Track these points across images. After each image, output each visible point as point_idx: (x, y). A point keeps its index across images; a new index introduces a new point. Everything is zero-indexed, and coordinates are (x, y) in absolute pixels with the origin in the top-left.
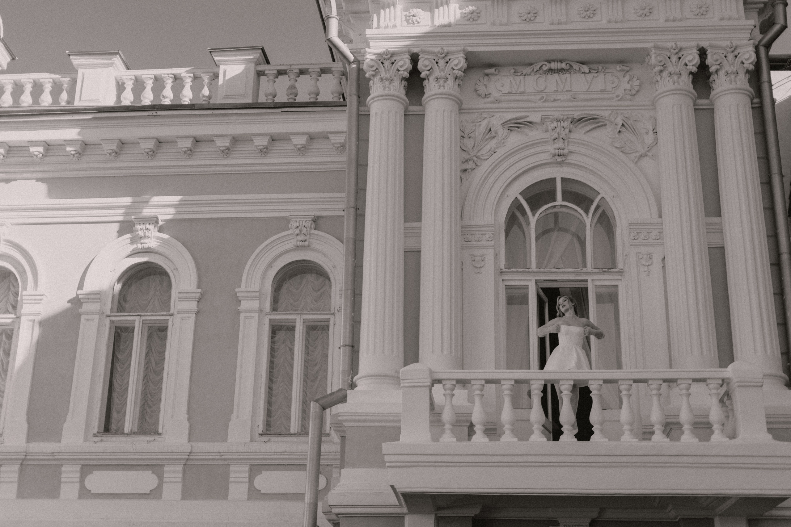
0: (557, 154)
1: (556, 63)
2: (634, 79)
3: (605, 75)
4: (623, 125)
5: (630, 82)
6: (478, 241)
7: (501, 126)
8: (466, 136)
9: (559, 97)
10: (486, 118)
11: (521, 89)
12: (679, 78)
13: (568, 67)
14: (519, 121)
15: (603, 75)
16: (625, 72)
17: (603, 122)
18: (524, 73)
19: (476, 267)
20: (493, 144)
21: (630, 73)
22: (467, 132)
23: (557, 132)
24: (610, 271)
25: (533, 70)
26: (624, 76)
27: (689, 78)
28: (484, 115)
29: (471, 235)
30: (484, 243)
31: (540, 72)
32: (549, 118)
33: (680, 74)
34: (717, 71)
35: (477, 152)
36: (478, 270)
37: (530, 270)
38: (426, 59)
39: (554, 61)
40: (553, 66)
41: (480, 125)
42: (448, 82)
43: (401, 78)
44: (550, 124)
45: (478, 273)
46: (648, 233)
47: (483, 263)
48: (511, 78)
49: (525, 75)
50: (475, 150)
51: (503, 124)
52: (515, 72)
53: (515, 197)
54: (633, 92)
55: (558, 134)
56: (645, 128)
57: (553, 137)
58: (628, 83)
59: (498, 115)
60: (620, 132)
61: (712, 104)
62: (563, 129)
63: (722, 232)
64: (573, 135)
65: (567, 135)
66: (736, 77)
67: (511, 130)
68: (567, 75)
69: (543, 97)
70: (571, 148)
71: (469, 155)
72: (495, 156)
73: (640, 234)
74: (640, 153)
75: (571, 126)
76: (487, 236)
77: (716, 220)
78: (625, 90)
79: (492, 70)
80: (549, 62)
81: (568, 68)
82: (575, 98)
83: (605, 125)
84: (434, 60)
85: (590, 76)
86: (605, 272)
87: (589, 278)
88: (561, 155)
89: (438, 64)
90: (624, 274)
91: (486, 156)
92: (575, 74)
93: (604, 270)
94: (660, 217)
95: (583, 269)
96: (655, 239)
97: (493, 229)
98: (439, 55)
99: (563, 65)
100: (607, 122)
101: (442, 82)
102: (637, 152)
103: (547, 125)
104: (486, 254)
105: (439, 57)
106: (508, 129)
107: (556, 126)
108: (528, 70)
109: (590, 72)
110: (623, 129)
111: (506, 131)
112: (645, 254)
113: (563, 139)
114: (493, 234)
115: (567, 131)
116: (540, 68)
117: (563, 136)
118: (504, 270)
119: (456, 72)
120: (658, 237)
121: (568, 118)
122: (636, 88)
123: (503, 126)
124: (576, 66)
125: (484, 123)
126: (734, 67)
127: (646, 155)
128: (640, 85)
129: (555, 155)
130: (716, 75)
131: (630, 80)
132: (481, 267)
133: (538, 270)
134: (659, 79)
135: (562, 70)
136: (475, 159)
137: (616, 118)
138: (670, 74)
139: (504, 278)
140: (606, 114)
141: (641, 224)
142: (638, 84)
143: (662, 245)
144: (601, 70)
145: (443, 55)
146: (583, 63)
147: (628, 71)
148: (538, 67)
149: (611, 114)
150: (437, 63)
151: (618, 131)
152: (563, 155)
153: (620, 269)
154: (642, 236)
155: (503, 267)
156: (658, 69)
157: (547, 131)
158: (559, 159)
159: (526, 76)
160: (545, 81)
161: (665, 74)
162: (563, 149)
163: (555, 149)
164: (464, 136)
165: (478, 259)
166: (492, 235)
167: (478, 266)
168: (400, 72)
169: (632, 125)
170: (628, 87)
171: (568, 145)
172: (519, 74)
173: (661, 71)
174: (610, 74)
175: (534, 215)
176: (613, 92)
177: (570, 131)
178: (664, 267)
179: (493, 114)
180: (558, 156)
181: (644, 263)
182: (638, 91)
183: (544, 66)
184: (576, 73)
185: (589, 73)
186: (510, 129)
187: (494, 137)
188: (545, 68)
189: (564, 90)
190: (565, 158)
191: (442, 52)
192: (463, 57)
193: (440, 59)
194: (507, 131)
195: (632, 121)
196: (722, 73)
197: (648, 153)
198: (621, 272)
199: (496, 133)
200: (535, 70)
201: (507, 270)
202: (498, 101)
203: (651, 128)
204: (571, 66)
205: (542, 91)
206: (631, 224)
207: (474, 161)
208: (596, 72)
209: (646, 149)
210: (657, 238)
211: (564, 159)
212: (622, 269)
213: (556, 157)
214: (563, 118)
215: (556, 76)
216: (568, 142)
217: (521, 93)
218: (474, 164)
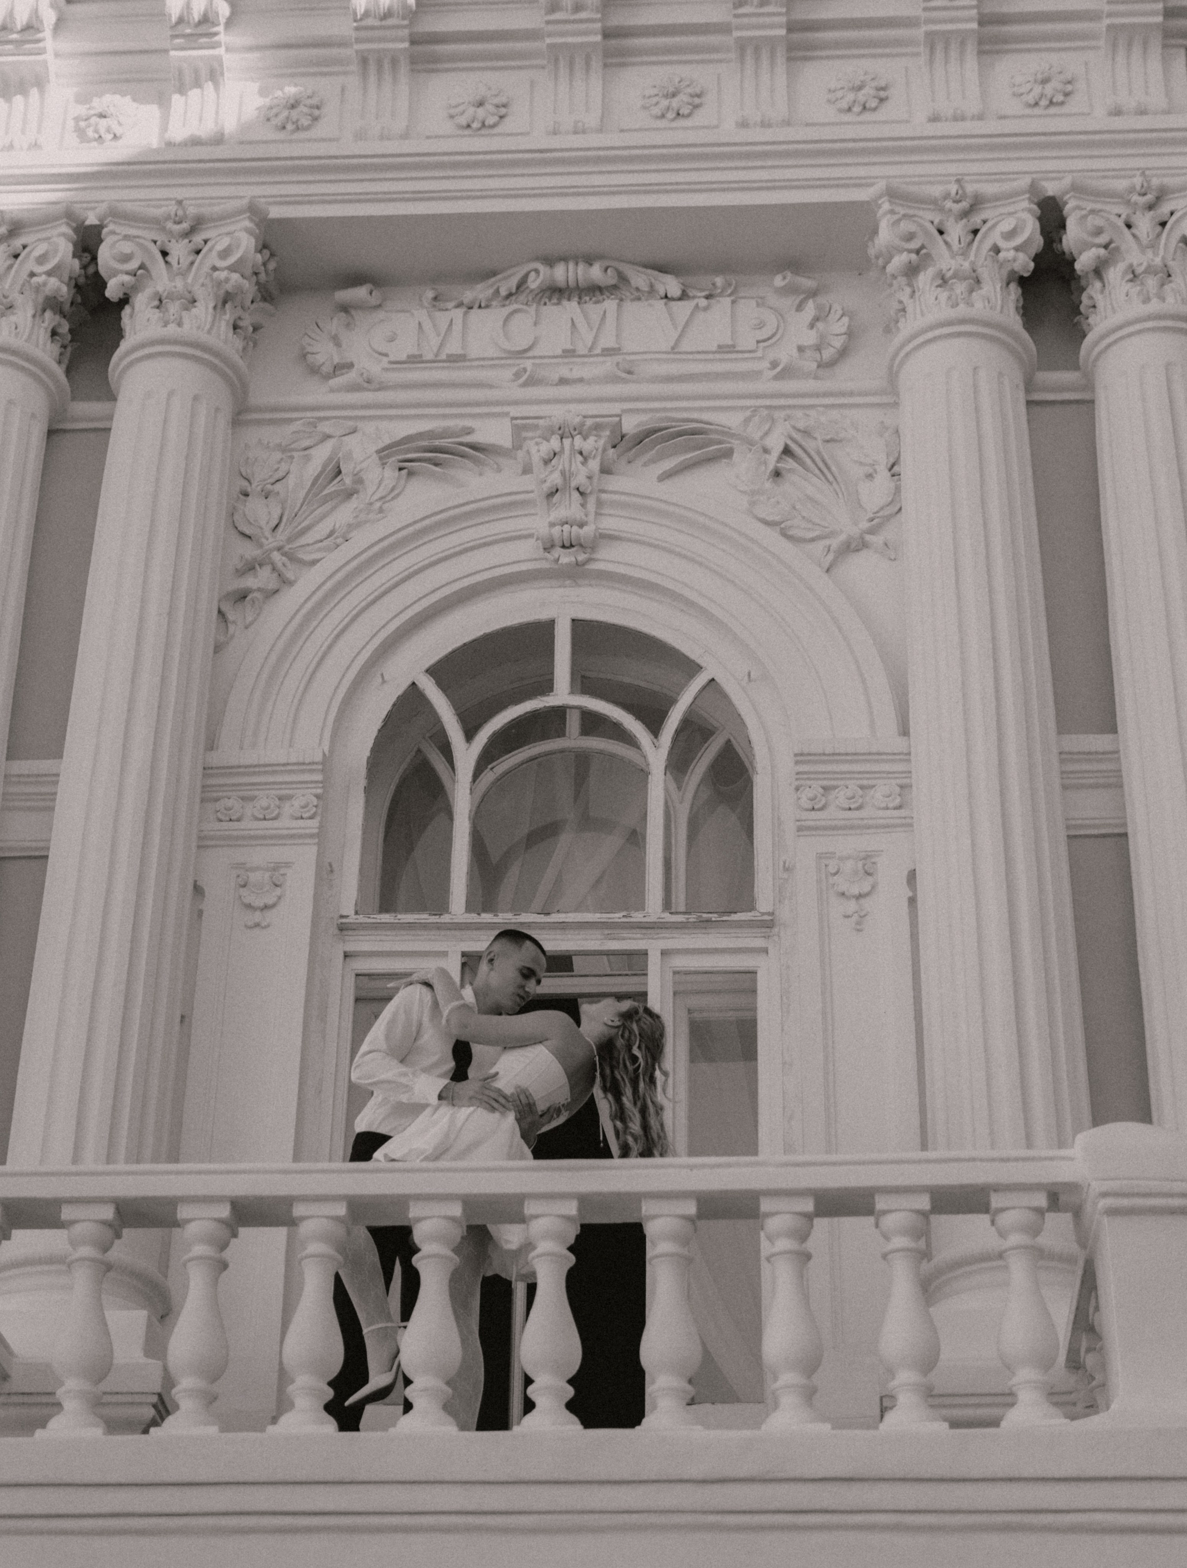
0: (558, 542)
1: (571, 266)
2: (834, 316)
3: (733, 302)
4: (787, 451)
5: (820, 325)
6: (265, 819)
7: (375, 457)
8: (255, 487)
9: (576, 373)
10: (329, 437)
11: (453, 347)
12: (971, 291)
13: (610, 279)
14: (437, 443)
15: (726, 301)
16: (802, 297)
17: (720, 442)
18: (466, 301)
19: (249, 906)
20: (344, 514)
21: (821, 300)
22: (261, 475)
23: (560, 467)
24: (725, 918)
25: (497, 291)
26: (799, 308)
27: (1009, 294)
28: (325, 428)
29: (243, 799)
30: (285, 824)
31: (522, 298)
32: (536, 427)
33: (978, 281)
34: (1098, 272)
35: (290, 540)
36: (257, 916)
37: (446, 918)
38: (126, 237)
39: (564, 259)
40: (560, 274)
41: (308, 458)
42: (194, 310)
43: (41, 299)
44: (537, 444)
45: (257, 925)
46: (862, 787)
47: (278, 891)
48: (421, 315)
49: (471, 308)
50: (282, 536)
51: (384, 453)
52: (435, 299)
53: (409, 682)
54: (828, 354)
55: (563, 473)
56: (861, 464)
57: (546, 487)
58: (812, 326)
59: (369, 428)
60: (777, 474)
61: (1089, 385)
62: (580, 458)
63: (1121, 786)
64: (615, 483)
65: (595, 480)
66: (1162, 285)
67: (411, 474)
68: (610, 305)
69: (525, 370)
70: (609, 524)
71: (261, 546)
72: (347, 551)
73: (834, 793)
74: (843, 537)
75: (611, 451)
76: (297, 803)
77: (1099, 742)
78: (801, 349)
79: (361, 293)
80: (550, 261)
81: (613, 281)
82: (630, 372)
83: (728, 454)
84: (155, 242)
85: (683, 309)
86: (708, 921)
87: (654, 946)
88: (572, 546)
89: (169, 258)
90: (776, 930)
91: (319, 550)
92: (636, 303)
93: (705, 915)
94: (905, 732)
95: (633, 914)
96: (887, 808)
97: (319, 777)
98: (170, 225)
99: (596, 273)
100: (735, 443)
101: (173, 308)
102: (832, 534)
103: (528, 452)
104: (288, 865)
105: (171, 232)
106: (400, 469)
107: (557, 450)
108: (480, 291)
109: (684, 296)
110: (790, 463)
111: (390, 474)
112: (848, 858)
113: (581, 494)
114: (318, 796)
115: (594, 465)
116: (518, 287)
117: (580, 479)
118: (353, 919)
119: (223, 275)
120: (898, 801)
121: (597, 427)
122: (838, 343)
123: (381, 458)
124: (639, 279)
125: (321, 455)
126: (1156, 254)
127: (865, 545)
128: (850, 334)
129: (553, 546)
130: (1098, 285)
131: (817, 319)
132: (266, 907)
133: (473, 918)
134: (905, 298)
135: (594, 291)
136: (276, 557)
137: (766, 434)
138: (943, 278)
139: (351, 947)
140: (732, 420)
141: (834, 756)
142: (844, 329)
143: (908, 825)
144: (724, 290)
145: (185, 226)
146: (663, 269)
147: (813, 294)
148: (513, 282)
149: (747, 421)
150: (165, 254)
151: (771, 467)
152: (581, 545)
153: (763, 914)
154: (840, 797)
155: (348, 909)
156: (899, 261)
157: (527, 470)
158: (566, 558)
159: (475, 311)
160: (535, 324)
161: (924, 279)
162: (581, 525)
163: (552, 525)
164: (249, 489)
165: (254, 877)
166: (315, 801)
167: (259, 903)
168: (35, 280)
169: (819, 453)
170: (810, 338)
171: (597, 514)
172: (450, 305)
173: (912, 271)
174: (753, 303)
175: (470, 735)
176: (759, 354)
177: (606, 470)
178: (912, 901)
179: (351, 423)
180: (563, 547)
181: (843, 888)
182: (843, 353)
183: (533, 275)
184: (639, 299)
185: (680, 299)
186: (407, 469)
187: (349, 494)
188: (534, 283)
189: (598, 351)
190: (586, 556)
191: (180, 213)
192: (248, 231)
193: (173, 241)
194: (397, 473)
195: (820, 442)
196: (1114, 274)
197: (868, 537)
198: (768, 925)
199: (359, 480)
200: (503, 292)
201: (361, 919)
202: (368, 383)
203: (883, 462)
204: (623, 278)
205: (522, 353)
206: (801, 757)
207: (274, 569)
208: (706, 293)
209: (865, 525)
210: (891, 805)
211: (582, 557)
212: (773, 914)
213: (558, 552)
214: (582, 424)
215: (571, 307)
216: (600, 504)
217: (454, 359)
218: (276, 575)
